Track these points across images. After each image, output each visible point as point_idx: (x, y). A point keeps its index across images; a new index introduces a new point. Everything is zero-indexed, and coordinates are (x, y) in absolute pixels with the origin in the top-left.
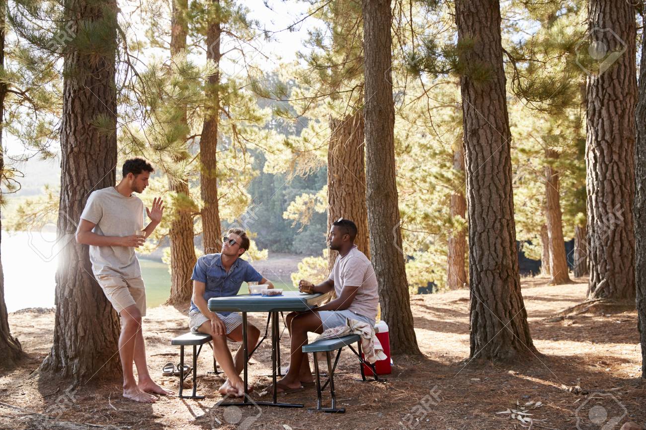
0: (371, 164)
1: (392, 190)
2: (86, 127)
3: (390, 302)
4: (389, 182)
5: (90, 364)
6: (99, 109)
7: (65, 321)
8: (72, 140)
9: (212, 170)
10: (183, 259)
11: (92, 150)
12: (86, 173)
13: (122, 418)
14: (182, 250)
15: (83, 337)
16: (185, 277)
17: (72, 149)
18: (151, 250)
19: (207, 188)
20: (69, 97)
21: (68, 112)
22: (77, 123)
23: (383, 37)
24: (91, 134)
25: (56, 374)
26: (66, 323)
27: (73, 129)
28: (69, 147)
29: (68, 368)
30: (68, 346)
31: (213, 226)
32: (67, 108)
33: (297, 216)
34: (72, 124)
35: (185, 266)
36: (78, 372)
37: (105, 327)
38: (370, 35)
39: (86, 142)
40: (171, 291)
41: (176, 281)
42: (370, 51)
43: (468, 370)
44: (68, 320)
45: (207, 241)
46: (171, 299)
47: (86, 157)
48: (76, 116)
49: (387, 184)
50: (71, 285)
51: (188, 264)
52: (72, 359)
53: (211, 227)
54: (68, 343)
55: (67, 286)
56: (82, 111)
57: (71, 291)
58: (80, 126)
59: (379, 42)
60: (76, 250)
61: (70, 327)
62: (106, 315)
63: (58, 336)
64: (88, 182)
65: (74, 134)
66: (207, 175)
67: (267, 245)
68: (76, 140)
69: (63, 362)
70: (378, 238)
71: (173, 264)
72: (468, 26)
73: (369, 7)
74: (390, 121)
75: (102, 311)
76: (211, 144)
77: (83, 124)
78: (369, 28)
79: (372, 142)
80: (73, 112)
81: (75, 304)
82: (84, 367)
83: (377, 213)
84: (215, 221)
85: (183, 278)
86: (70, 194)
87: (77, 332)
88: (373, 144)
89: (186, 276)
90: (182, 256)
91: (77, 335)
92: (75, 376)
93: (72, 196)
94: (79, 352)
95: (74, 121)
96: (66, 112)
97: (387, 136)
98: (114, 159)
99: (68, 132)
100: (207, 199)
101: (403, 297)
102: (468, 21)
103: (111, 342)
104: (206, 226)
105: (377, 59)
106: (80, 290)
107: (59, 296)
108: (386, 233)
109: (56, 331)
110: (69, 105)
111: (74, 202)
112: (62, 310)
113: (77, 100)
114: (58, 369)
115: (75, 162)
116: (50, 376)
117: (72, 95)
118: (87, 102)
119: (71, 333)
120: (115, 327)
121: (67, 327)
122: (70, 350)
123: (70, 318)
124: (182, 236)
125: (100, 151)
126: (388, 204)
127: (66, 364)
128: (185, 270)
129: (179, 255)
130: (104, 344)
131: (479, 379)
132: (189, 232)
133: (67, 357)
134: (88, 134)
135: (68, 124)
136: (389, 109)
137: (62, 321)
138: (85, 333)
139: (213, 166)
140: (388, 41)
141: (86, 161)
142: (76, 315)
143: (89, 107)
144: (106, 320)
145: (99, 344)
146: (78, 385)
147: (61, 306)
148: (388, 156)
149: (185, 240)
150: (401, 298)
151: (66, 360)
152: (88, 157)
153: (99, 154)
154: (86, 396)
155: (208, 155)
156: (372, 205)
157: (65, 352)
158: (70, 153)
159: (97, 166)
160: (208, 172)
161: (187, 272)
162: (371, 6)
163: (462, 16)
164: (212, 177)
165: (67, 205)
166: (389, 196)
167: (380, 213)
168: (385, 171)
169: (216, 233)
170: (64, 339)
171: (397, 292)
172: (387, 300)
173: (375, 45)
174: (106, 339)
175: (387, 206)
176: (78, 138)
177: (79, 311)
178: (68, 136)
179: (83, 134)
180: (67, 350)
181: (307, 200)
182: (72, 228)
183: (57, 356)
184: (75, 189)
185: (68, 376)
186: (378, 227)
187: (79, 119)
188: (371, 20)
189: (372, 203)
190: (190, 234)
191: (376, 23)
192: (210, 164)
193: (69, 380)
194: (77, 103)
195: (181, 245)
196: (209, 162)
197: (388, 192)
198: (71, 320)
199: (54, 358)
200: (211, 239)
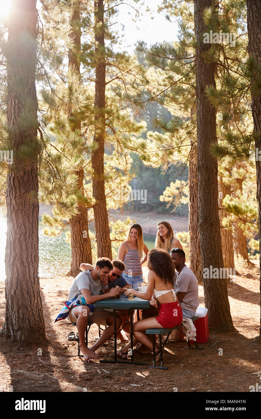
0: (201, 203)
1: (215, 220)
2: (22, 194)
3: (213, 295)
4: (213, 215)
5: (27, 334)
6: (28, 183)
7: (12, 309)
8: (13, 202)
9: (101, 174)
10: (80, 241)
11: (25, 208)
12: (22, 222)
13: (47, 368)
14: (79, 234)
15: (22, 319)
16: (81, 255)
17: (14, 207)
18: (57, 235)
19: (97, 188)
20: (11, 177)
21: (11, 185)
22: (16, 192)
23: (209, 116)
24: (24, 198)
25: (8, 340)
26: (12, 310)
27: (14, 196)
28: (12, 206)
29: (15, 337)
30: (14, 323)
31: (102, 217)
32: (10, 183)
33: (171, 199)
34: (14, 193)
35: (81, 247)
36: (20, 339)
37: (34, 313)
38: (200, 114)
39: (22, 204)
40: (72, 266)
41: (75, 258)
42: (200, 126)
43: (255, 344)
44: (14, 308)
45: (98, 228)
46: (71, 271)
47: (22, 212)
48: (16, 188)
49: (212, 217)
50: (15, 288)
51: (84, 245)
52: (17, 331)
53: (100, 218)
54: (14, 322)
55: (12, 289)
56: (19, 185)
57: (15, 291)
58: (18, 194)
59: (206, 120)
60: (17, 267)
61: (15, 313)
62: (35, 304)
63: (8, 317)
64: (23, 227)
65: (15, 199)
66: (97, 178)
67: (153, 207)
68: (16, 202)
69: (12, 333)
70: (205, 252)
71: (73, 245)
72: (259, 121)
73: (200, 96)
74: (213, 174)
75: (32, 303)
76: (100, 154)
77: (20, 193)
78: (200, 110)
79: (202, 188)
80: (14, 186)
81: (17, 299)
82: (24, 336)
83: (205, 236)
84: (104, 213)
85: (80, 256)
86: (13, 235)
87: (19, 315)
88: (202, 189)
89: (83, 254)
90: (80, 239)
91: (19, 317)
92: (19, 341)
93: (14, 235)
94: (20, 327)
95: (15, 191)
96: (10, 185)
97: (212, 184)
98: (37, 211)
99: (11, 198)
100: (97, 196)
101: (222, 292)
102: (259, 118)
103: (38, 321)
104: (97, 217)
105: (205, 132)
106: (20, 290)
107: (8, 293)
108: (211, 249)
109: (7, 314)
110: (12, 181)
111: (15, 239)
112: (10, 302)
113: (16, 179)
114: (9, 337)
115: (15, 216)
116: (5, 340)
117: (13, 175)
118: (22, 180)
119: (16, 316)
120: (40, 312)
121: (13, 313)
122: (16, 326)
123: (15, 307)
124: (79, 223)
125: (29, 208)
126: (212, 230)
127: (14, 334)
128: (82, 249)
129: (77, 238)
130: (34, 322)
131: (257, 351)
132: (84, 221)
133: (13, 330)
134: (23, 198)
135: (11, 192)
136: (213, 166)
137: (10, 308)
138: (24, 316)
139: (101, 171)
140: (213, 118)
141: (22, 214)
142: (18, 306)
143: (23, 182)
144: (35, 308)
145: (32, 322)
146: (21, 347)
147: (9, 300)
148: (212, 198)
149: (81, 227)
150: (221, 293)
151: (13, 332)
152: (23, 212)
153: (29, 210)
154: (26, 353)
155: (98, 162)
156: (202, 230)
157: (12, 327)
158: (13, 210)
159: (28, 217)
160: (97, 176)
161: (83, 251)
162: (201, 95)
163: (255, 113)
164: (101, 179)
165: (12, 241)
166: (213, 225)
167: (206, 235)
168: (210, 207)
169: (104, 222)
170: (12, 319)
171: (218, 289)
172: (211, 293)
173: (204, 122)
174: (35, 319)
175: (212, 231)
176: (17, 201)
177: (20, 303)
178: (11, 200)
179: (20, 199)
180: (14, 326)
181: (179, 186)
182: (15, 255)
183: (8, 328)
184: (16, 231)
185: (15, 341)
186: (205, 245)
187: (18, 190)
188: (201, 104)
189: (202, 229)
190: (85, 222)
191: (204, 106)
192: (99, 169)
193: (16, 344)
194: (16, 180)
195: (78, 230)
196: (98, 167)
197: (212, 222)
198: (15, 309)
199: (6, 330)
200: (101, 227)
